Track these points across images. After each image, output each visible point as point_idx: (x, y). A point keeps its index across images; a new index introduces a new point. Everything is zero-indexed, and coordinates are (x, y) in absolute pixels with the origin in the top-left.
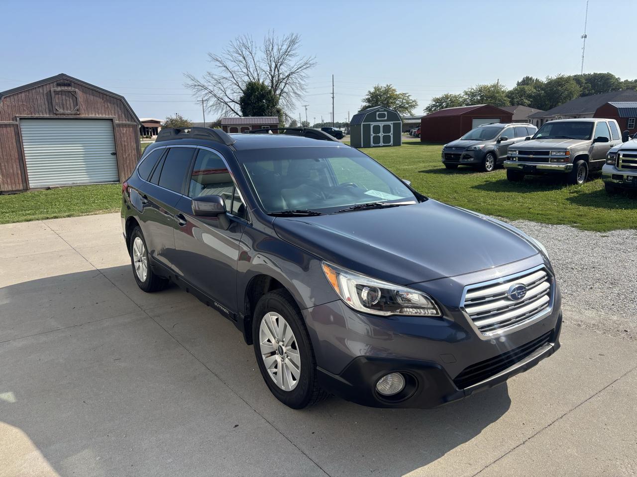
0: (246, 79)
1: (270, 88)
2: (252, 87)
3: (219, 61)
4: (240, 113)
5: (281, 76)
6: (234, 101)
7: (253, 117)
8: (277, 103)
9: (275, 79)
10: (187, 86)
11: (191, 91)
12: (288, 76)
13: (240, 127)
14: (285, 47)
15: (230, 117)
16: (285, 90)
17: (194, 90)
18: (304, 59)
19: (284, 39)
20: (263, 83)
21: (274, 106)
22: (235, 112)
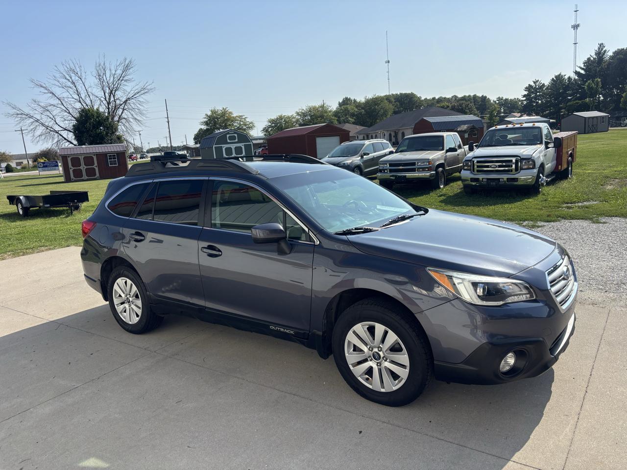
0: (78, 106)
1: (107, 114)
2: (87, 114)
3: (43, 87)
4: (75, 142)
5: (118, 102)
6: (66, 130)
8: (116, 129)
9: (112, 105)
10: (9, 115)
11: (13, 121)
12: (125, 102)
13: (83, 157)
14: (119, 72)
15: (63, 146)
16: (124, 115)
17: (17, 119)
18: (140, 84)
19: (118, 64)
20: (98, 110)
22: (68, 141)
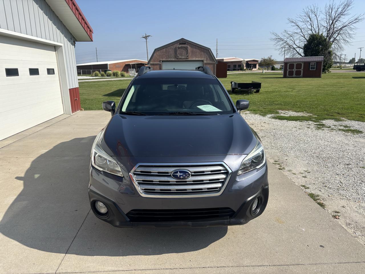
1: (326, 37)
2: (313, 38)
3: (294, 23)
4: (303, 55)
5: (335, 29)
6: (299, 47)
7: (311, 57)
9: (331, 31)
10: (272, 39)
11: (274, 42)
12: (341, 29)
13: (296, 64)
14: (340, 10)
16: (338, 38)
17: (276, 42)
18: (355, 16)
19: (340, 4)
20: (321, 35)
21: (327, 49)
22: (299, 54)
